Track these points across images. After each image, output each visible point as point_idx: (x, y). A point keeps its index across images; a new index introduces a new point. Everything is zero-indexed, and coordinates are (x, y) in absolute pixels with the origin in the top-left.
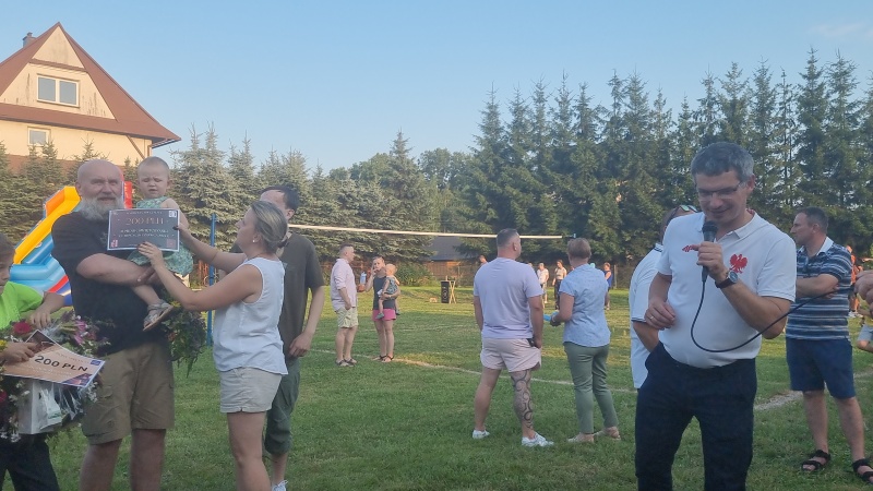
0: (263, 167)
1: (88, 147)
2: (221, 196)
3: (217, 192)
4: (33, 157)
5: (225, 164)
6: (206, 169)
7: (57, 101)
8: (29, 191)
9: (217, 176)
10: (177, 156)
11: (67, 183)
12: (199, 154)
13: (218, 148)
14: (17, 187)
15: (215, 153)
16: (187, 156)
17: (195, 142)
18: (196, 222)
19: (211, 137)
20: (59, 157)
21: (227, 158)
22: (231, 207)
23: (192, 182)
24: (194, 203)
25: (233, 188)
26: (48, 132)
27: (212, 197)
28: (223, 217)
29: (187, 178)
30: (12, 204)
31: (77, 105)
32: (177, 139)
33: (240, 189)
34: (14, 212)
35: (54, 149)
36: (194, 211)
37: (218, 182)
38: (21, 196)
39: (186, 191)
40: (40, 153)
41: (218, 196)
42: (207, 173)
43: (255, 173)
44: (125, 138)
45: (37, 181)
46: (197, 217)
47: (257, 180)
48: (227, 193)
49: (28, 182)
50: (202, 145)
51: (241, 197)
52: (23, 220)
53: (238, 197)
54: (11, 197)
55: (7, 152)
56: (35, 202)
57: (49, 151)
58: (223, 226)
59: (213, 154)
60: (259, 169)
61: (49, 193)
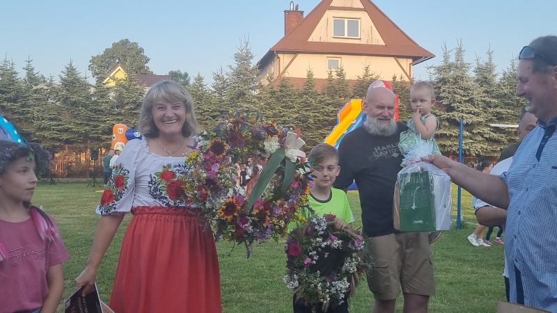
0: (504, 74)
1: (367, 69)
2: (468, 101)
3: (464, 98)
4: (330, 80)
5: (471, 74)
6: (455, 79)
7: (346, 36)
8: (329, 104)
9: (465, 84)
10: (432, 70)
11: (353, 97)
12: (450, 67)
13: (465, 61)
14: (321, 102)
15: (463, 65)
16: (440, 70)
17: (446, 58)
18: (447, 124)
19: (460, 52)
20: (347, 78)
21: (473, 69)
22: (476, 110)
23: (444, 91)
24: (444, 108)
25: (478, 93)
26: (339, 59)
27: (460, 103)
28: (470, 119)
29: (440, 88)
30: (318, 114)
31: (359, 37)
32: (432, 56)
33: (484, 94)
34: (319, 120)
35: (344, 72)
36: (445, 115)
37: (466, 89)
38: (323, 108)
39: (439, 98)
40: (335, 76)
41: (465, 101)
42: (456, 82)
43: (497, 80)
44: (393, 59)
45: (333, 97)
46: (448, 120)
47: (499, 86)
48: (473, 98)
49: (327, 98)
50: (452, 60)
51: (484, 101)
52: (325, 126)
53: (482, 101)
54: (316, 109)
55: (314, 77)
56: (332, 112)
57: (340, 74)
58: (469, 127)
59: (461, 67)
60: (501, 76)
61: (341, 105)
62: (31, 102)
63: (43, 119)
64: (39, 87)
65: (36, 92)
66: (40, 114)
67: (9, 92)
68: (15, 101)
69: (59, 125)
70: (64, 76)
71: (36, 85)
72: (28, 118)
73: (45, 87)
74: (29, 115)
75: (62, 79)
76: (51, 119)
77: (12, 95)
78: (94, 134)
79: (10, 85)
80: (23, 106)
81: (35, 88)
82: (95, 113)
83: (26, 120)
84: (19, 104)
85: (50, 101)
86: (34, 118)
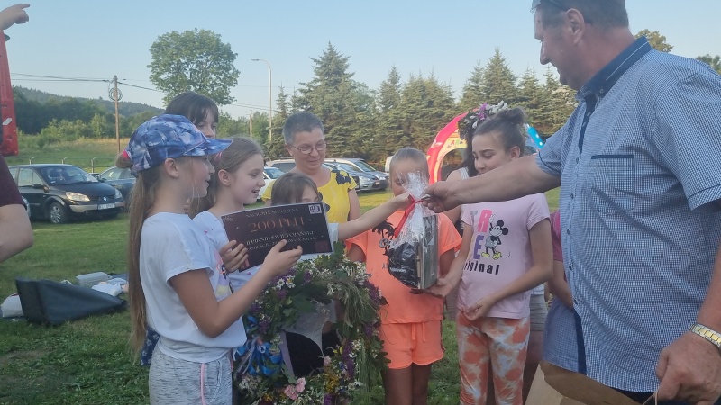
62: (551, 106)
64: (557, 91)
65: (555, 96)
66: (559, 117)
67: (531, 99)
68: (536, 106)
71: (555, 89)
72: (548, 122)
73: (564, 91)
74: (549, 119)
77: (533, 102)
79: (532, 92)
80: (543, 111)
81: (554, 92)
83: (547, 123)
84: (540, 110)
85: (568, 103)
86: (553, 122)
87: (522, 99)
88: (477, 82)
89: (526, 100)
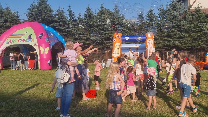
63: (77, 34)
65: (73, 21)
66: (75, 32)
69: (84, 37)
70: (86, 13)
72: (70, 34)
73: (77, 19)
74: (70, 32)
75: (85, 14)
76: (80, 34)
77: (62, 23)
78: (100, 40)
79: (61, 18)
80: (67, 28)
81: (72, 19)
82: (101, 30)
84: (65, 27)
85: (79, 26)
86: (72, 34)
87: (56, 22)
88: (32, 11)
89: (58, 22)
